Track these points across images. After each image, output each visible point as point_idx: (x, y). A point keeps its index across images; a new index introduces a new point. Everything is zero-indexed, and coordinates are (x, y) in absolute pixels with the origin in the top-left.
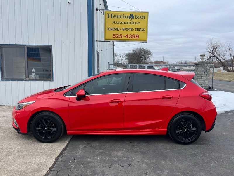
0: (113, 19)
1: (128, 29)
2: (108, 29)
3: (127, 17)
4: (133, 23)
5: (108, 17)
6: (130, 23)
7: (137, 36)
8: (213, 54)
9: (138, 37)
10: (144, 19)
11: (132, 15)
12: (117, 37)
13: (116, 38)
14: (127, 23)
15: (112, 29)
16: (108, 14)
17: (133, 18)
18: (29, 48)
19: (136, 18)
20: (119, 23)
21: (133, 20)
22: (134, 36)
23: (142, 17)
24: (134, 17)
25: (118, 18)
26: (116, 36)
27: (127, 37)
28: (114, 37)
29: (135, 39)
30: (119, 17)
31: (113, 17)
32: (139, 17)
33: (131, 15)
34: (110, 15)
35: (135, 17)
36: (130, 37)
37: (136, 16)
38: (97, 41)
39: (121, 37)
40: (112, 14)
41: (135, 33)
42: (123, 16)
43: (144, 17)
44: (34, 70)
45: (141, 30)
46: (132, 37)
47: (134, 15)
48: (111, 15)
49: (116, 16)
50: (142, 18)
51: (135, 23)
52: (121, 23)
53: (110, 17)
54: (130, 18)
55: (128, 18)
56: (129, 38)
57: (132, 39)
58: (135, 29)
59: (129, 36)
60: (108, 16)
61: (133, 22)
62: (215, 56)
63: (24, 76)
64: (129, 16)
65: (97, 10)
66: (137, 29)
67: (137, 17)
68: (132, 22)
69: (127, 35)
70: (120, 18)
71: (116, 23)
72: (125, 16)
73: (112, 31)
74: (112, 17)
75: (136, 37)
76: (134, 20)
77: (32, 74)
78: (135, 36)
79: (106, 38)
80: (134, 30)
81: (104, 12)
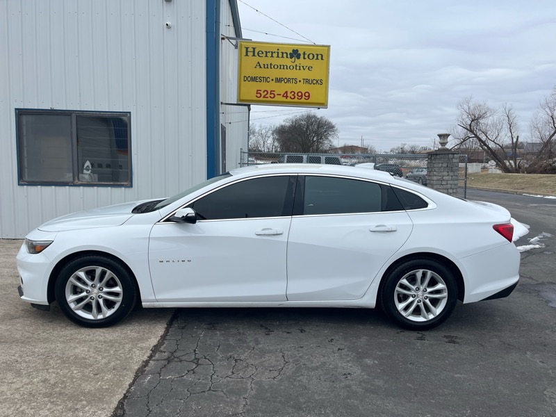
0: (257, 59)
1: (288, 80)
2: (246, 79)
3: (285, 55)
4: (298, 68)
5: (247, 55)
6: (291, 68)
7: (307, 95)
8: (471, 131)
9: (309, 96)
10: (322, 59)
11: (297, 50)
12: (264, 97)
13: (262, 99)
14: (285, 67)
15: (254, 79)
16: (247, 48)
17: (298, 57)
18: (80, 116)
19: (304, 58)
20: (269, 66)
21: (298, 62)
22: (300, 94)
23: (317, 55)
24: (300, 55)
25: (266, 56)
26: (263, 94)
27: (287, 97)
28: (259, 95)
29: (303, 100)
30: (269, 55)
31: (256, 54)
32: (311, 56)
33: (293, 50)
34: (250, 50)
35: (302, 56)
36: (293, 97)
37: (304, 54)
38: (222, 103)
39: (272, 96)
40: (254, 49)
41: (303, 88)
42: (278, 53)
43: (322, 55)
44: (88, 163)
45: (315, 82)
46: (297, 96)
47: (301, 52)
48: (252, 50)
49: (263, 53)
50: (317, 59)
51: (301, 68)
52: (272, 66)
53: (250, 54)
54: (291, 58)
55: (287, 57)
56: (289, 99)
57: (296, 100)
58: (302, 81)
59: (289, 95)
60: (247, 52)
61: (298, 65)
62: (476, 136)
63: (68, 177)
64: (290, 53)
65: (223, 39)
66: (307, 81)
67: (306, 56)
68: (296, 66)
69: (286, 92)
70: (272, 56)
71: (262, 66)
72: (283, 53)
73: (254, 83)
74: (254, 55)
75: (304, 97)
76: (300, 62)
77: (85, 171)
78: (302, 96)
79: (242, 98)
80: (300, 81)
81: (237, 43)
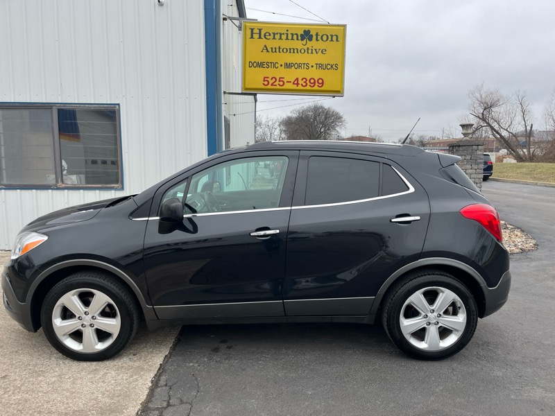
0: (264, 41)
1: (299, 66)
2: (252, 64)
3: (295, 37)
4: (310, 51)
5: (252, 37)
6: (303, 51)
7: (320, 81)
8: (484, 120)
9: (323, 83)
10: (337, 40)
12: (272, 85)
13: (269, 87)
14: (296, 51)
15: (260, 65)
16: (252, 30)
17: (310, 39)
18: (63, 110)
19: (317, 40)
20: (277, 50)
21: (310, 44)
22: (312, 81)
23: (332, 36)
24: (312, 36)
25: (274, 38)
26: (271, 82)
27: (298, 84)
28: (266, 83)
29: (316, 88)
30: (277, 37)
31: (262, 36)
32: (325, 38)
33: (305, 31)
34: (256, 31)
35: (314, 38)
36: (304, 84)
37: (317, 35)
38: (225, 93)
39: (281, 83)
40: (260, 30)
41: (315, 74)
42: (287, 34)
43: (337, 36)
45: (329, 67)
46: (309, 84)
47: (313, 33)
48: (258, 31)
49: (270, 35)
50: (332, 40)
51: (314, 51)
52: (281, 50)
53: (256, 36)
54: (302, 40)
55: (297, 39)
56: (300, 87)
57: (308, 87)
58: (315, 66)
59: (300, 82)
60: (252, 33)
61: (310, 48)
62: (489, 125)
63: (51, 179)
64: (301, 35)
65: (224, 19)
66: (320, 66)
67: (319, 38)
68: (308, 49)
69: (297, 79)
70: (280, 38)
71: (270, 50)
72: (292, 35)
73: (261, 69)
74: (260, 37)
75: (317, 84)
76: (313, 44)
78: (314, 83)
79: (247, 87)
80: (312, 66)
81: (241, 24)
